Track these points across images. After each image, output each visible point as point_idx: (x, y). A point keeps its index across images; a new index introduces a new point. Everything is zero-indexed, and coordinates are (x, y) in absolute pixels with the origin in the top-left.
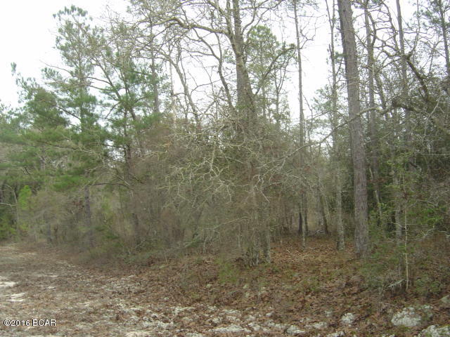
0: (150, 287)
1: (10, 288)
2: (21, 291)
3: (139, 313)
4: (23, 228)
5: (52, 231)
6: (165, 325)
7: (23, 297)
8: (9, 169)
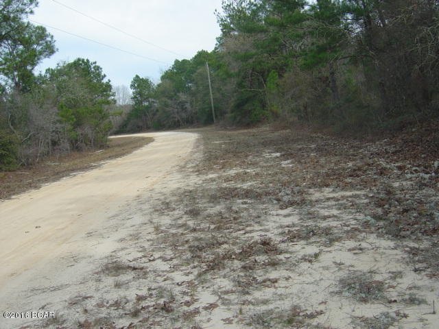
0: (405, 147)
1: (277, 157)
2: (288, 159)
3: (400, 168)
4: (274, 109)
5: (302, 108)
6: (427, 176)
7: (292, 163)
8: (256, 56)
